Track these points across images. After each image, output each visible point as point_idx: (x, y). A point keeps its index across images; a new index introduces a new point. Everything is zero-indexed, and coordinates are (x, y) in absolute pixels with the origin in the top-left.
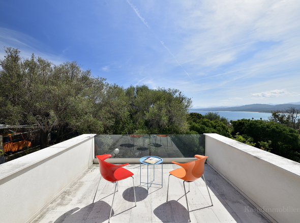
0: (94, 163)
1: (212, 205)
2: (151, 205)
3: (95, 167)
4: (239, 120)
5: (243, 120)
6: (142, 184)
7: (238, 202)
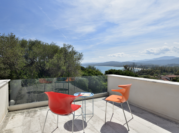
0: (9, 111)
1: (133, 118)
2: (95, 129)
3: (14, 114)
4: (109, 70)
5: (111, 70)
6: (76, 117)
7: (143, 113)
